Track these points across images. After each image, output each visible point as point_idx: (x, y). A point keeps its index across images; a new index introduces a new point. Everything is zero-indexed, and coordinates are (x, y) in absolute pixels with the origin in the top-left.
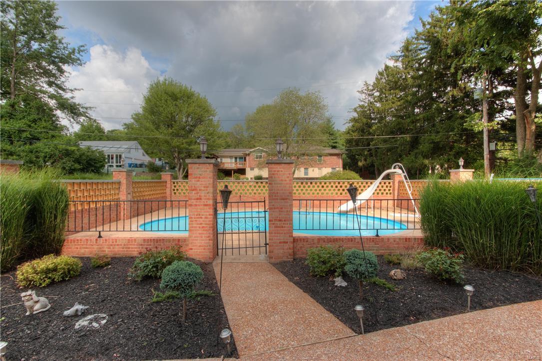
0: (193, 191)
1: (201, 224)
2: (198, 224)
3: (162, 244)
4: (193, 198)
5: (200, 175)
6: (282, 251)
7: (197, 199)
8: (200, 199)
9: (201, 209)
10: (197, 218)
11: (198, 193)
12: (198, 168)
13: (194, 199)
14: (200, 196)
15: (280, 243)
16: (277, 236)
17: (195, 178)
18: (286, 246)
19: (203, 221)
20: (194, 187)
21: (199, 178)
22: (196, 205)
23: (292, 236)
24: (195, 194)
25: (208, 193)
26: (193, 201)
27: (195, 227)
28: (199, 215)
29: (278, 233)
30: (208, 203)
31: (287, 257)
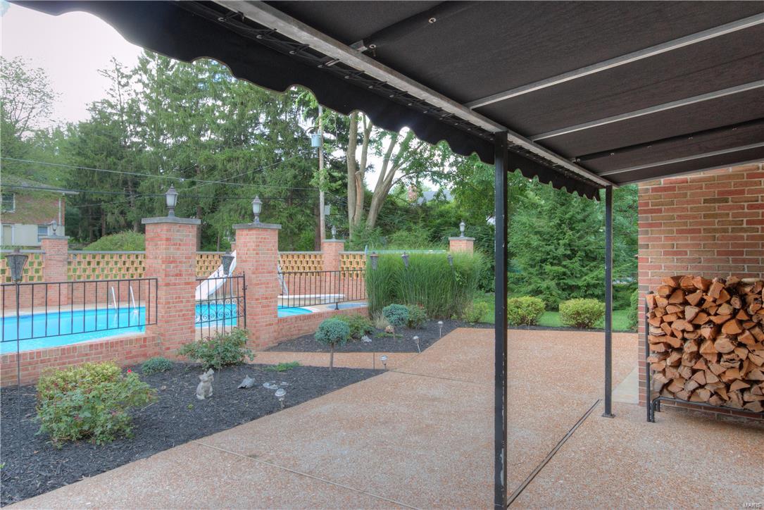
0: (171, 263)
1: (181, 310)
2: (177, 311)
3: (120, 349)
4: (171, 273)
5: (181, 240)
6: (267, 336)
7: (177, 275)
8: (181, 275)
9: (181, 289)
10: (177, 302)
11: (177, 267)
12: (178, 231)
13: (172, 276)
14: (180, 271)
15: (266, 325)
16: (263, 318)
17: (174, 245)
18: (272, 329)
19: (185, 306)
20: (173, 257)
21: (180, 245)
22: (175, 284)
23: (276, 316)
24: (173, 267)
25: (190, 266)
26: (171, 277)
27: (174, 316)
28: (179, 298)
29: (264, 314)
30: (190, 281)
31: (272, 341)
